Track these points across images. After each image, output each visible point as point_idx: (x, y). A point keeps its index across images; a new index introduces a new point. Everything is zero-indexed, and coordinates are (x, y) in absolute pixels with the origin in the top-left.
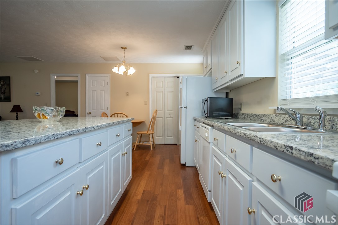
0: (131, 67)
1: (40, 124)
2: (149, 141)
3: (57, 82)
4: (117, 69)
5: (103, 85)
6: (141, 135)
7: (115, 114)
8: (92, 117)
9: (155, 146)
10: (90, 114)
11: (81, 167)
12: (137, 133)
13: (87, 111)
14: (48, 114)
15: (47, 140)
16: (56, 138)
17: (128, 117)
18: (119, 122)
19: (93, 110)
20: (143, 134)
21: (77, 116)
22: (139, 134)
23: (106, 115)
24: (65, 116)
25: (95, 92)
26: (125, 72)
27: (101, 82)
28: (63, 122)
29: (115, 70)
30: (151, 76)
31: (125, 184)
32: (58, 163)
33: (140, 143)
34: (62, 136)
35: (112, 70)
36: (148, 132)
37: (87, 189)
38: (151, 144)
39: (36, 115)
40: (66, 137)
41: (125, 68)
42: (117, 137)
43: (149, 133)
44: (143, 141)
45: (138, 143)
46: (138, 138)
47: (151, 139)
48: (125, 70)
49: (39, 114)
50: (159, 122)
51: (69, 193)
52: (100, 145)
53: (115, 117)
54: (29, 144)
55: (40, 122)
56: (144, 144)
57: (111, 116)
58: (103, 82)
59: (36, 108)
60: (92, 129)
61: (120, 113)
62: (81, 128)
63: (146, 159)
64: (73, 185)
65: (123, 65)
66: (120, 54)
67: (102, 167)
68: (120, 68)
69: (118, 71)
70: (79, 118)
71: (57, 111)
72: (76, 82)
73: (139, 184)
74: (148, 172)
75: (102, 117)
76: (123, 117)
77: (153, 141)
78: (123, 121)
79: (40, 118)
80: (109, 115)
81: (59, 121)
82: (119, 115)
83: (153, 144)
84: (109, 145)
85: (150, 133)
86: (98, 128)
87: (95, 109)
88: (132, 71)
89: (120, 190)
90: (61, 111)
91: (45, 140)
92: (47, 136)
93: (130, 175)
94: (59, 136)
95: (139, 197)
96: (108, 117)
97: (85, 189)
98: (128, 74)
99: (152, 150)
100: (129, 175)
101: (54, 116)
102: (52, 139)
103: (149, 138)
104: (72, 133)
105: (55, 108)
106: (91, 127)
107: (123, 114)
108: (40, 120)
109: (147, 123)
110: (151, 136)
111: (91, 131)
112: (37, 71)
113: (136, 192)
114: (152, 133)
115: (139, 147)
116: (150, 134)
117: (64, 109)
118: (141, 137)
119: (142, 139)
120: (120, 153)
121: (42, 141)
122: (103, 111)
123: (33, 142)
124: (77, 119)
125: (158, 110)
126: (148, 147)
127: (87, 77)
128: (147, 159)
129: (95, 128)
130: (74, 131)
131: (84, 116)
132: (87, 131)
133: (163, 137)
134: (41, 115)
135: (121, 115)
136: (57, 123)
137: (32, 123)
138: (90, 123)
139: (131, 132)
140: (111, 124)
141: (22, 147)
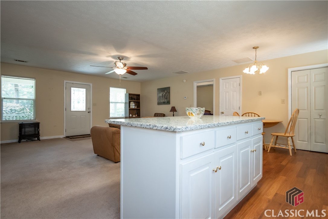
0: (264, 65)
1: (190, 120)
2: (287, 144)
3: (198, 87)
4: (249, 70)
5: (235, 86)
6: (277, 136)
7: (246, 113)
8: (225, 116)
9: (296, 152)
10: (223, 113)
11: (216, 152)
12: (271, 134)
13: (221, 111)
14: (194, 113)
15: (196, 128)
16: (201, 128)
17: (260, 117)
18: (247, 120)
19: (226, 110)
20: (279, 135)
21: (212, 115)
22: (274, 135)
23: (238, 114)
24: (204, 114)
25: (228, 94)
26: (256, 71)
27: (233, 83)
28: (204, 119)
29: (246, 71)
30: (290, 70)
31: (254, 179)
32: (202, 145)
33: (275, 145)
34: (204, 127)
35: (244, 71)
36: (285, 134)
37: (220, 169)
38: (290, 148)
39: (187, 113)
40: (206, 128)
41: (257, 68)
42: (245, 134)
43: (287, 135)
44: (279, 144)
45: (272, 145)
46: (272, 140)
47: (290, 142)
48: (257, 69)
49: (189, 113)
50: (303, 124)
51: (208, 168)
52: (230, 138)
53: (246, 116)
54: (188, 130)
55: (190, 118)
56: (280, 147)
57: (242, 116)
58: (235, 83)
59: (188, 108)
60: (224, 124)
61: (252, 113)
62: (216, 123)
63: (281, 164)
64: (210, 163)
65: (254, 65)
66: (251, 54)
67: (232, 156)
68: (251, 68)
69: (249, 71)
70: (214, 116)
71: (200, 111)
72: (211, 86)
73: (271, 185)
74: (283, 177)
75: (234, 116)
76: (255, 116)
77: (294, 146)
78: (251, 120)
79: (190, 115)
80: (241, 114)
81: (201, 118)
82: (250, 114)
83: (293, 149)
84: (237, 140)
85: (289, 135)
86: (228, 124)
87: (228, 109)
88: (264, 69)
89: (249, 183)
90: (202, 111)
91: (195, 128)
92: (196, 126)
93: (261, 173)
94: (202, 127)
95: (271, 197)
96: (239, 116)
97: (218, 169)
98: (261, 73)
99: (291, 155)
100: (259, 173)
101: (198, 114)
102: (199, 128)
103: (287, 141)
104: (210, 126)
105: (198, 109)
106: (223, 123)
107: (255, 114)
108: (190, 117)
109: (285, 124)
110: (290, 139)
111: (223, 126)
112: (185, 81)
113: (268, 192)
114: (291, 135)
115: (274, 150)
116: (288, 137)
117: (204, 109)
118: (277, 139)
119: (278, 141)
120: (249, 149)
121: (194, 129)
122: (235, 111)
123: (189, 129)
124: (213, 117)
125: (301, 110)
126: (286, 152)
127: (221, 80)
128: (284, 163)
129: (226, 124)
130: (211, 125)
131: (218, 114)
132: (220, 125)
133: (308, 142)
134: (190, 113)
135: (253, 115)
136: (200, 119)
137: (186, 119)
138: (222, 120)
139: (262, 131)
140: (239, 122)
141: (185, 131)
